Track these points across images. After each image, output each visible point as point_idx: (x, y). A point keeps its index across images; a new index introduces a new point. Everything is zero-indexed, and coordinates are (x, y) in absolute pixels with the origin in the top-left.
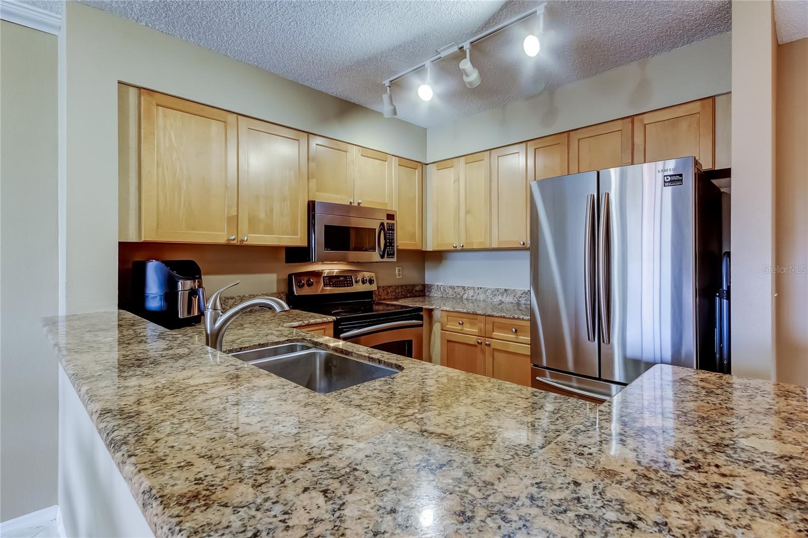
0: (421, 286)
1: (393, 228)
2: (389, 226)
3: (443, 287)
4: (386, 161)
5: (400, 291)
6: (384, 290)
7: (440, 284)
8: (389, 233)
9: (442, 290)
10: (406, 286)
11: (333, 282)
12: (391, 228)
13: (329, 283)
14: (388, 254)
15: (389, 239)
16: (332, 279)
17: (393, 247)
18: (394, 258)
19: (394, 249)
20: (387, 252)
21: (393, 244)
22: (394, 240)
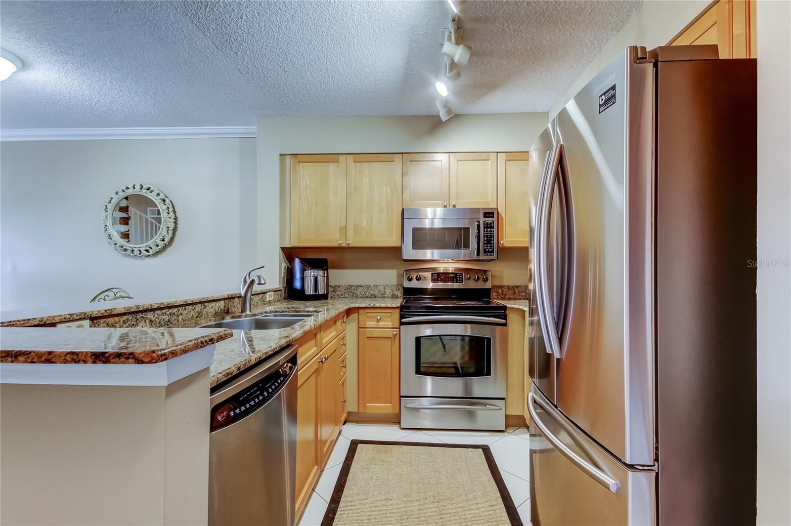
1: (492, 225)
2: (487, 224)
4: (488, 160)
8: (487, 231)
11: (441, 278)
12: (489, 227)
13: (438, 279)
14: (485, 252)
15: (487, 236)
16: (441, 275)
17: (492, 245)
18: (493, 255)
19: (493, 246)
20: (485, 250)
21: (492, 242)
22: (493, 237)
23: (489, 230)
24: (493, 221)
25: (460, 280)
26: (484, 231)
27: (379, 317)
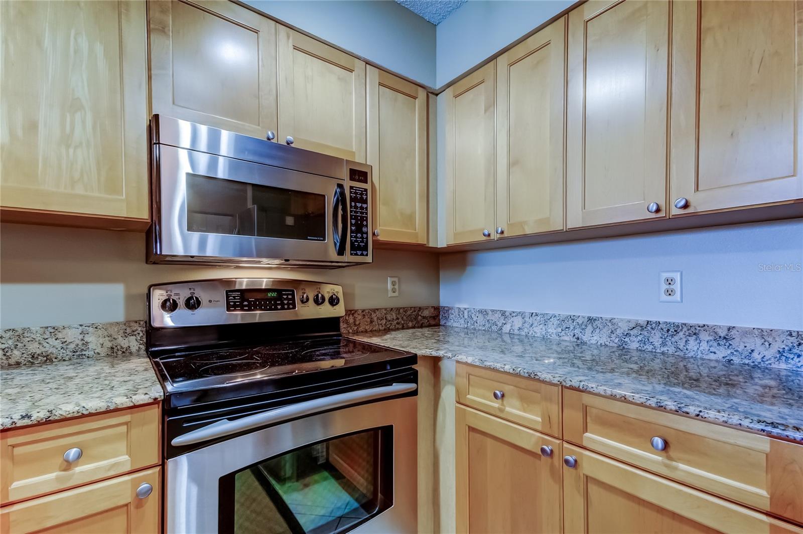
0: (433, 310)
1: (365, 197)
2: (355, 193)
3: (468, 312)
4: (351, 71)
5: (395, 318)
6: (364, 315)
7: (462, 306)
8: (356, 207)
9: (466, 317)
10: (405, 310)
11: (250, 302)
12: (360, 198)
13: (241, 303)
14: (353, 248)
15: (356, 218)
16: (247, 295)
17: (365, 236)
18: (367, 255)
19: (367, 238)
20: (352, 243)
21: (364, 229)
22: (367, 220)
23: (359, 205)
24: (366, 190)
25: (288, 304)
26: (351, 207)
27: (73, 453)
